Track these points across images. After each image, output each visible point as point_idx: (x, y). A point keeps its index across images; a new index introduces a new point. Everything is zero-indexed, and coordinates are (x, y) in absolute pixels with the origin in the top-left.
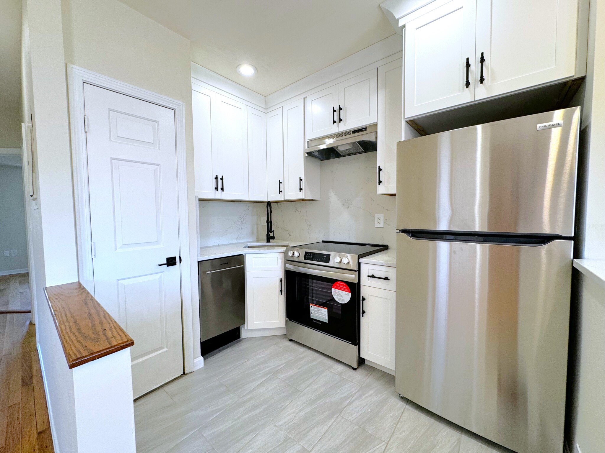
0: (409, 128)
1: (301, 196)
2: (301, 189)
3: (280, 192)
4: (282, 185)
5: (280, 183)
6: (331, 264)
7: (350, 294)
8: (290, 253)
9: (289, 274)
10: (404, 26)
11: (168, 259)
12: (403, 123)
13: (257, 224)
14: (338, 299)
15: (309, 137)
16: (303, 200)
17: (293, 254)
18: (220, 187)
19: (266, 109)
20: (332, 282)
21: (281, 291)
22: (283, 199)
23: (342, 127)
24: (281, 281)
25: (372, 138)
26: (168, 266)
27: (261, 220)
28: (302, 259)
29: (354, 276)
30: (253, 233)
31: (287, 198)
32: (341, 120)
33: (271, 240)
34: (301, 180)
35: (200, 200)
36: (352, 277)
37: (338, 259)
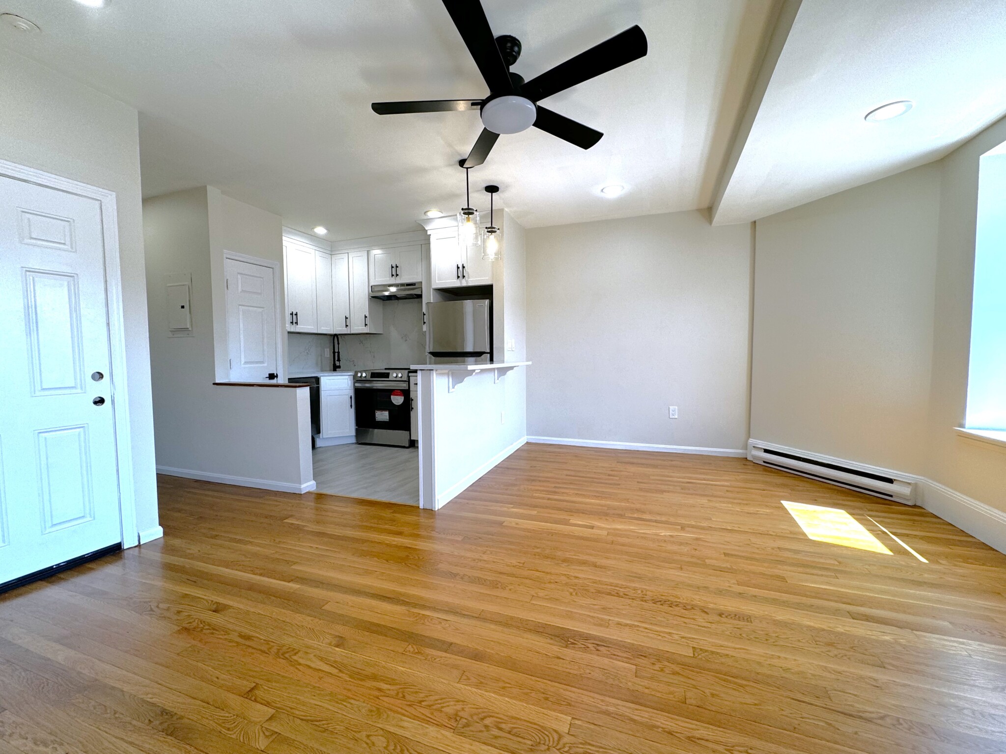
0: (435, 292)
1: (366, 330)
2: (366, 325)
3: (347, 326)
4: (348, 320)
5: (346, 318)
6: (390, 378)
7: (403, 397)
8: (359, 375)
9: (357, 391)
10: (430, 235)
11: (270, 374)
12: (432, 290)
13: (321, 356)
14: (396, 402)
15: (372, 283)
16: (367, 334)
17: (362, 375)
18: (295, 321)
19: (331, 251)
20: (391, 392)
21: (351, 406)
22: (349, 333)
23: (399, 281)
24: (351, 398)
25: (419, 293)
26: (269, 379)
27: (324, 351)
28: (369, 378)
29: (405, 385)
30: (317, 364)
31: (352, 332)
32: (397, 275)
33: (337, 369)
34: (366, 317)
35: (289, 333)
36: (404, 386)
37: (395, 375)
